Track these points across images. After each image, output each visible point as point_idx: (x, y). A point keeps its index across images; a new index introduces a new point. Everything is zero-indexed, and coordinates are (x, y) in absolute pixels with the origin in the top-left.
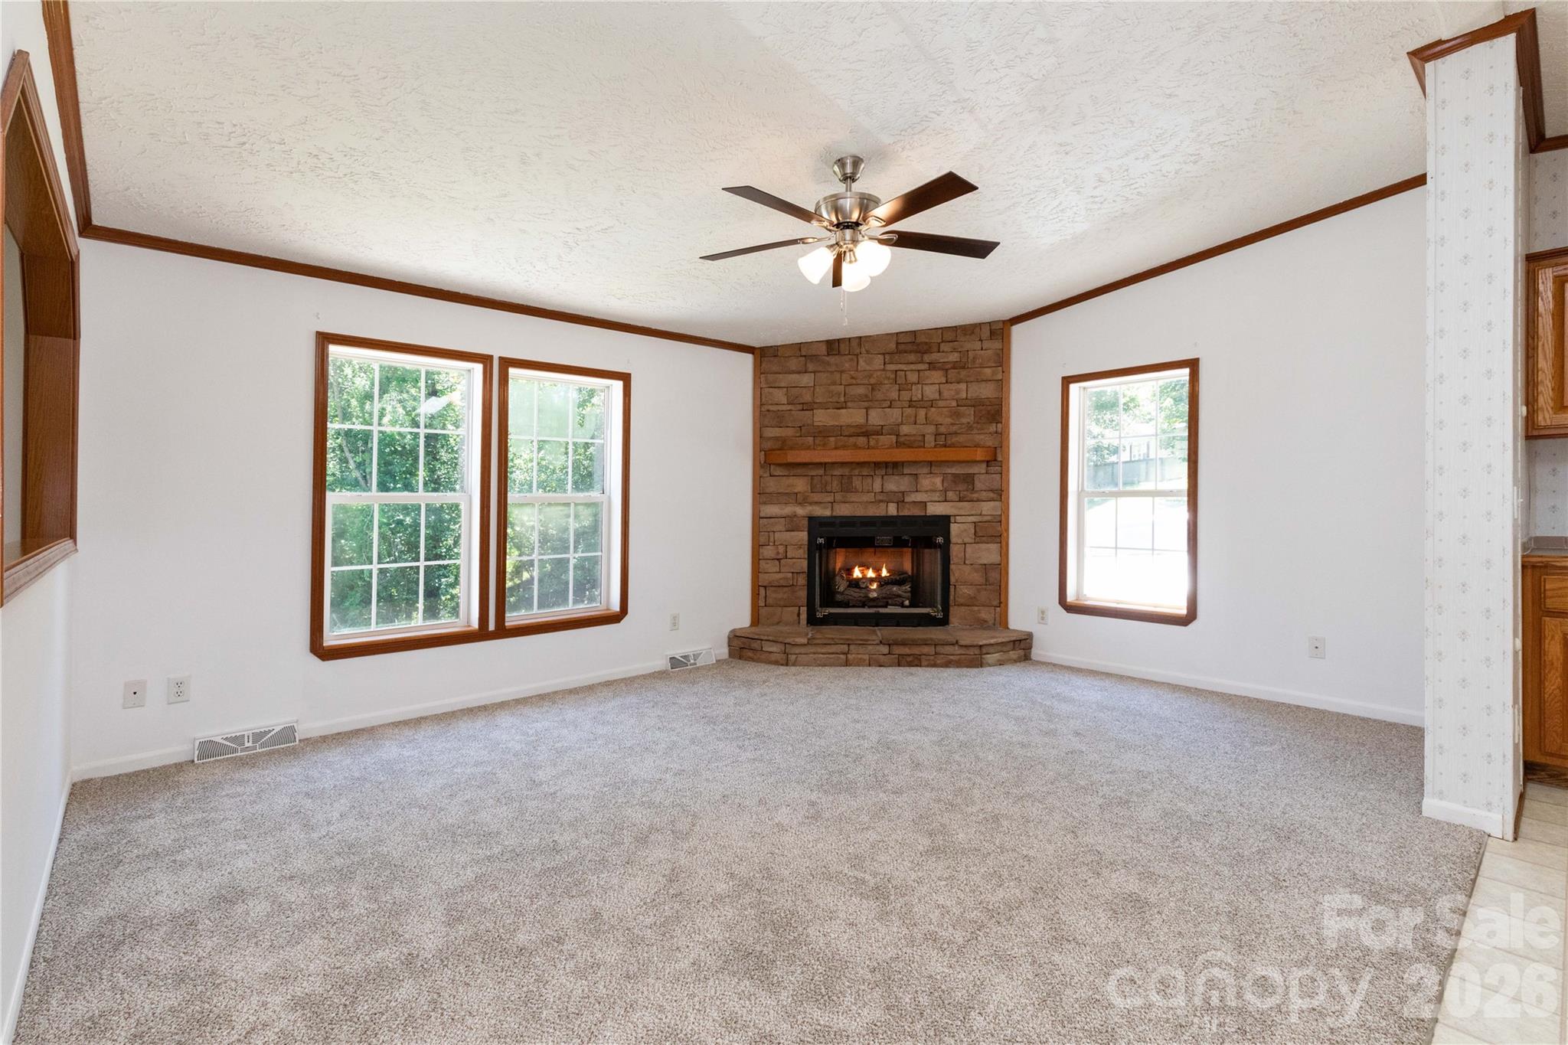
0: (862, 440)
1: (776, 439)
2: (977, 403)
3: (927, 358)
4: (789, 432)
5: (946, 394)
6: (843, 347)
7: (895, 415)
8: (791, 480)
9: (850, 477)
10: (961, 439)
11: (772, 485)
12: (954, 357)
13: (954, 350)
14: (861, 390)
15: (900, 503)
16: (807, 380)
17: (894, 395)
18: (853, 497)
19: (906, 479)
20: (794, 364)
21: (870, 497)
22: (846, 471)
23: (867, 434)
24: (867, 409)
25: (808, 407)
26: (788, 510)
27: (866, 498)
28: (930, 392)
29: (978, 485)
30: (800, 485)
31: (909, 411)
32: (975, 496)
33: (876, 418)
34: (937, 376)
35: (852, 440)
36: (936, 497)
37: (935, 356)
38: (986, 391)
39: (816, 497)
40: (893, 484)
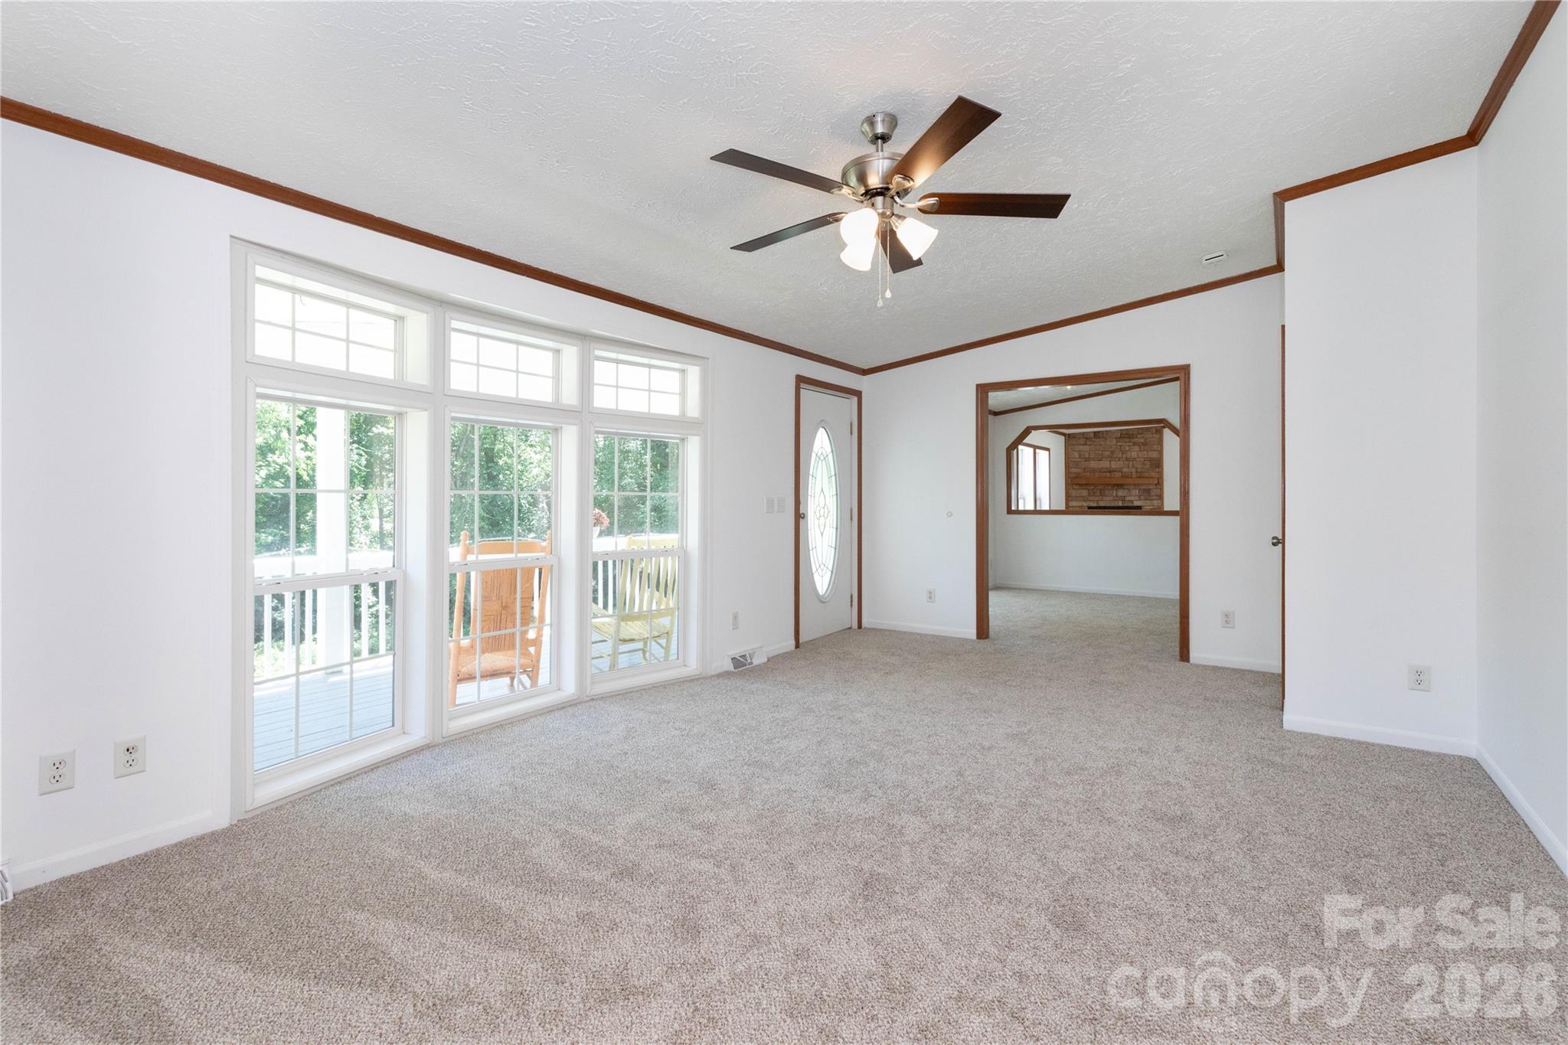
0: (1108, 474)
1: (1076, 473)
2: (1151, 460)
3: (1133, 441)
4: (1080, 471)
5: (1140, 455)
6: (1101, 434)
7: (1120, 464)
8: (1082, 491)
9: (1104, 489)
10: (1146, 475)
11: (1073, 493)
12: (1142, 440)
13: (1143, 437)
14: (1107, 453)
15: (1123, 501)
16: (1087, 448)
17: (1120, 456)
18: (1105, 498)
19: (1126, 491)
20: (1082, 441)
21: (1112, 498)
22: (1102, 487)
23: (1110, 472)
24: (1110, 461)
25: (1087, 460)
26: (1080, 504)
27: (1109, 498)
28: (1134, 455)
29: (1152, 494)
30: (1085, 493)
31: (1127, 462)
32: (1151, 498)
33: (1114, 465)
34: (1136, 448)
35: (1104, 474)
36: (1137, 498)
37: (1136, 440)
38: (1155, 455)
39: (1091, 498)
40: (1121, 493)
